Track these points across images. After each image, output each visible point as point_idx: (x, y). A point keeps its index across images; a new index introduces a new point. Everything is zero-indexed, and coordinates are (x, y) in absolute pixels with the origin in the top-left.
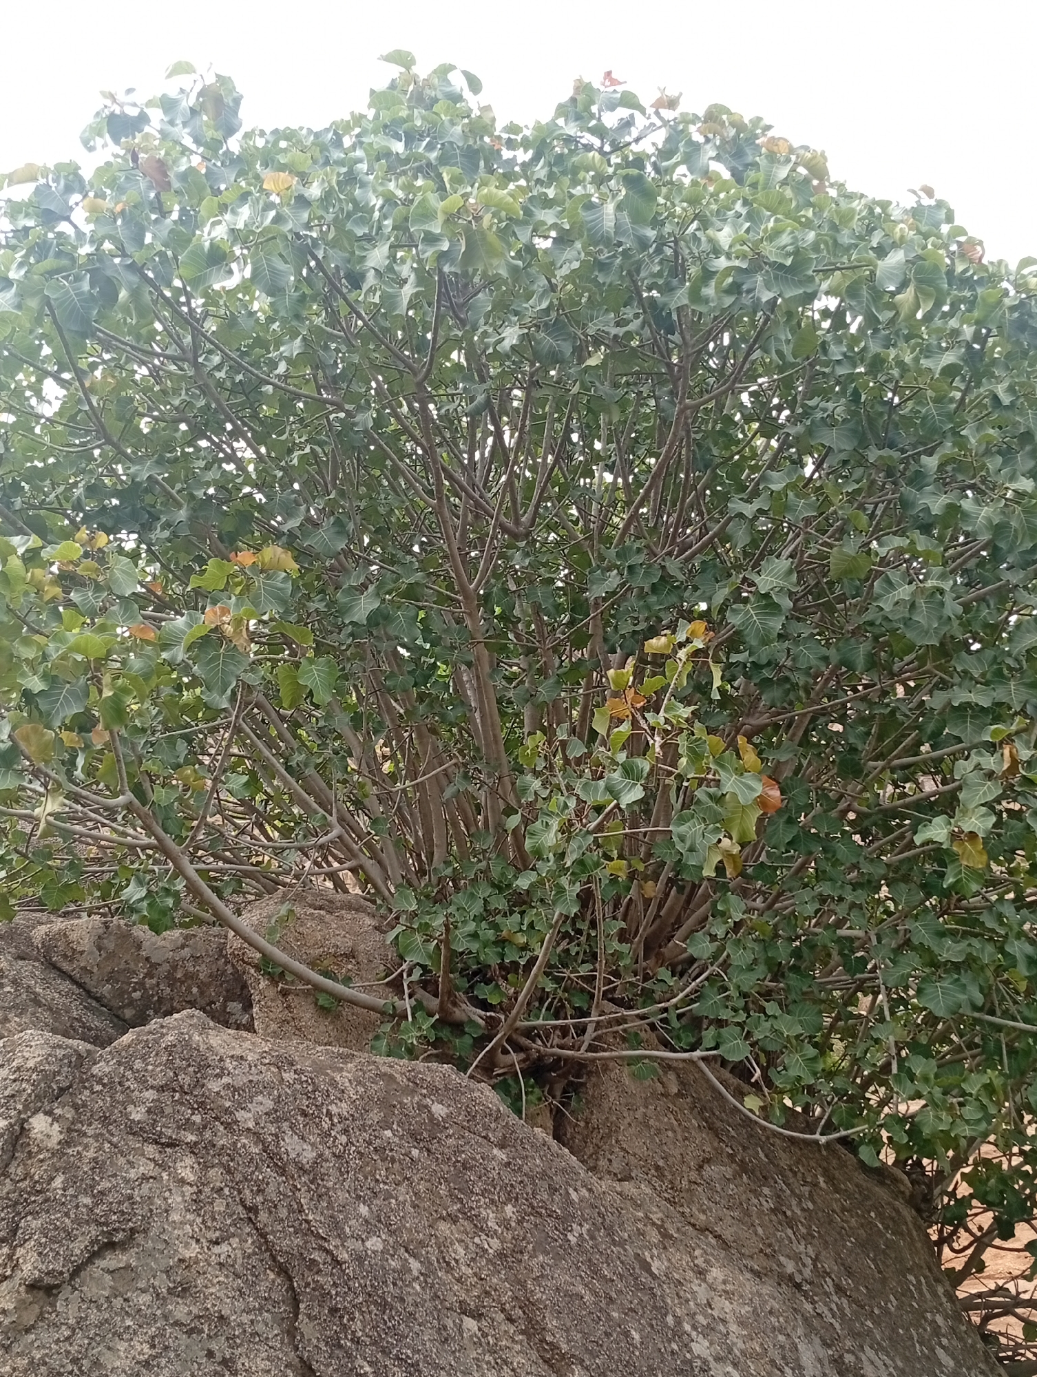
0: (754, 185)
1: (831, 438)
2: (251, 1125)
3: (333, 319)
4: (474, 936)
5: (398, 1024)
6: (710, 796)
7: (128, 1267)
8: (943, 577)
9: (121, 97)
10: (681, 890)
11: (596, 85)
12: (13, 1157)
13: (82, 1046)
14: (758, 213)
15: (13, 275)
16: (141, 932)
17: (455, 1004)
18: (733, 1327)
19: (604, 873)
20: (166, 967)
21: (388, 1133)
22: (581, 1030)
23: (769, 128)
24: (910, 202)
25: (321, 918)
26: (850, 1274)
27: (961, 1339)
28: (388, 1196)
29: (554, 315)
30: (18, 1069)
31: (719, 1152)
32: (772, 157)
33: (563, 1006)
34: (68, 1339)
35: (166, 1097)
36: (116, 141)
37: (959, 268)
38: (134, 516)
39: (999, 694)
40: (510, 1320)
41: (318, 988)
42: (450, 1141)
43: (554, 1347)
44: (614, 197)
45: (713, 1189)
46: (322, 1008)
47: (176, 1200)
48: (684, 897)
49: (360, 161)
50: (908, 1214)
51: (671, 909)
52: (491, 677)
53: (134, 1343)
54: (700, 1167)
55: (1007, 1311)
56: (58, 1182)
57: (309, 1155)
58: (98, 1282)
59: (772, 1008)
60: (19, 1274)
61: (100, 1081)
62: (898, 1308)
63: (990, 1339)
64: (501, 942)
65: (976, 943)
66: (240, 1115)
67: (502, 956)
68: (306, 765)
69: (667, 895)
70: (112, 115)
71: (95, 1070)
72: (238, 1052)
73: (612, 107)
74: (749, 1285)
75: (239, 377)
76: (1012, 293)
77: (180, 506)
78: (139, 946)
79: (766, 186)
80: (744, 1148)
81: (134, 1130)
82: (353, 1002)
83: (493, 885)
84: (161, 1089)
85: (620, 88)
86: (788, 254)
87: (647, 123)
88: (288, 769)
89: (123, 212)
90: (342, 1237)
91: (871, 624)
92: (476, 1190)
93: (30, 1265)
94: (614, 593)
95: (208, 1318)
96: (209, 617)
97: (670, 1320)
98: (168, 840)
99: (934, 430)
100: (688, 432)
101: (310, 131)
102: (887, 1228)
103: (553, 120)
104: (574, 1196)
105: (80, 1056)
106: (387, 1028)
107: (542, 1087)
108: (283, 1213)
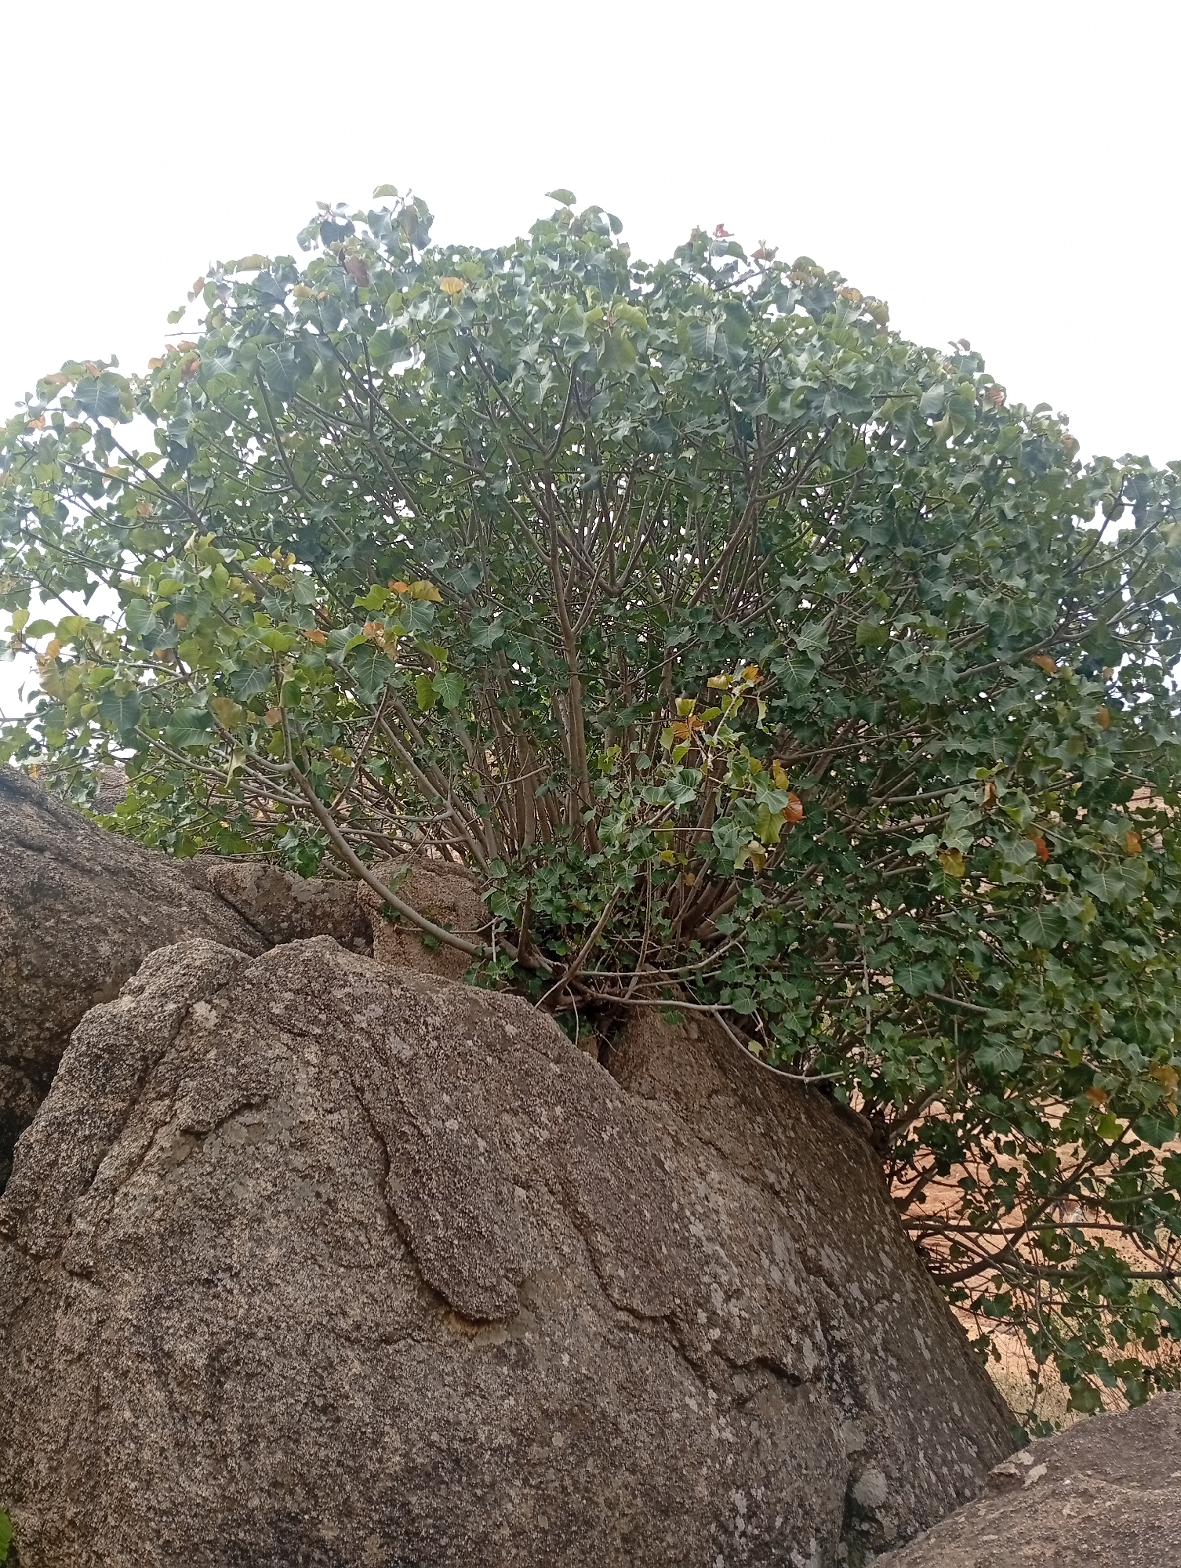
0: (829, 325)
1: (869, 535)
2: (364, 1025)
3: (483, 406)
4: (550, 901)
5: (486, 964)
6: (747, 805)
7: (260, 1124)
8: (945, 649)
9: (333, 208)
10: (714, 884)
11: (710, 234)
12: (178, 1033)
13: (238, 954)
14: (830, 346)
15: (230, 344)
16: (291, 877)
17: (531, 954)
18: (724, 1217)
19: (656, 860)
20: (309, 906)
21: (470, 1043)
22: (626, 981)
23: (844, 280)
24: (950, 352)
25: (432, 878)
26: (818, 1189)
27: (900, 1248)
28: (466, 1090)
29: (659, 414)
30: (188, 966)
31: (725, 1086)
32: (845, 303)
33: (614, 963)
34: (209, 1174)
35: (300, 998)
36: (326, 242)
37: (986, 408)
38: (311, 549)
39: (984, 746)
40: (551, 1192)
41: (427, 931)
42: (517, 1054)
43: (583, 1216)
44: (716, 319)
45: (718, 1114)
46: (427, 946)
47: (302, 1076)
48: (717, 891)
49: (519, 276)
50: (868, 1150)
51: (706, 898)
52: (582, 702)
53: (261, 1181)
54: (709, 1096)
55: (938, 1231)
56: (212, 1054)
57: (407, 1053)
58: (237, 1132)
59: (776, 976)
60: (176, 1122)
61: (250, 982)
62: (853, 1219)
63: (922, 1252)
64: (571, 909)
65: (942, 939)
66: (357, 1017)
67: (570, 919)
68: (430, 759)
69: (704, 888)
70: (326, 222)
71: (247, 973)
72: (359, 970)
73: (721, 253)
74: (739, 1187)
75: (403, 447)
76: (1026, 431)
77: (347, 545)
78: (289, 888)
79: (839, 326)
80: (746, 1086)
81: (274, 1020)
82: (452, 944)
83: (568, 866)
84: (297, 992)
85: (728, 239)
86: (852, 380)
87: (747, 269)
88: (417, 761)
89: (325, 298)
90: (428, 1116)
91: (886, 686)
92: (534, 1092)
93: (185, 1115)
94: (684, 646)
95: (320, 1168)
96: (366, 630)
97: (675, 1206)
98: (320, 804)
99: (951, 534)
100: (755, 521)
101: (478, 250)
102: (850, 1158)
103: (672, 261)
104: (609, 1105)
105: (236, 962)
106: (477, 966)
107: (592, 1023)
108: (384, 1094)
